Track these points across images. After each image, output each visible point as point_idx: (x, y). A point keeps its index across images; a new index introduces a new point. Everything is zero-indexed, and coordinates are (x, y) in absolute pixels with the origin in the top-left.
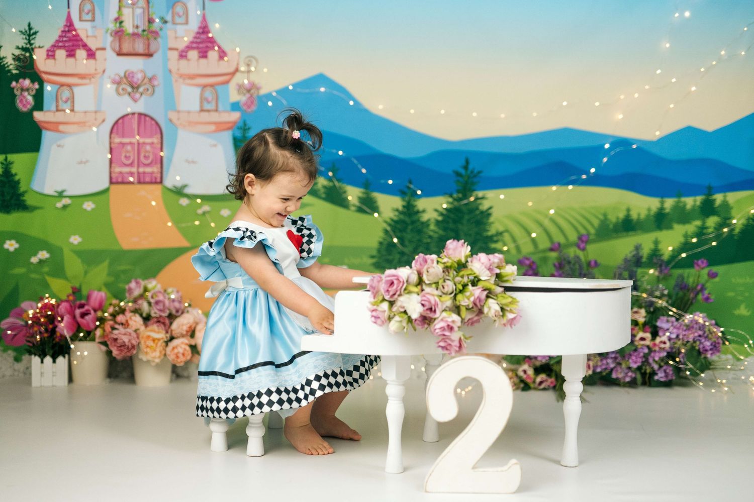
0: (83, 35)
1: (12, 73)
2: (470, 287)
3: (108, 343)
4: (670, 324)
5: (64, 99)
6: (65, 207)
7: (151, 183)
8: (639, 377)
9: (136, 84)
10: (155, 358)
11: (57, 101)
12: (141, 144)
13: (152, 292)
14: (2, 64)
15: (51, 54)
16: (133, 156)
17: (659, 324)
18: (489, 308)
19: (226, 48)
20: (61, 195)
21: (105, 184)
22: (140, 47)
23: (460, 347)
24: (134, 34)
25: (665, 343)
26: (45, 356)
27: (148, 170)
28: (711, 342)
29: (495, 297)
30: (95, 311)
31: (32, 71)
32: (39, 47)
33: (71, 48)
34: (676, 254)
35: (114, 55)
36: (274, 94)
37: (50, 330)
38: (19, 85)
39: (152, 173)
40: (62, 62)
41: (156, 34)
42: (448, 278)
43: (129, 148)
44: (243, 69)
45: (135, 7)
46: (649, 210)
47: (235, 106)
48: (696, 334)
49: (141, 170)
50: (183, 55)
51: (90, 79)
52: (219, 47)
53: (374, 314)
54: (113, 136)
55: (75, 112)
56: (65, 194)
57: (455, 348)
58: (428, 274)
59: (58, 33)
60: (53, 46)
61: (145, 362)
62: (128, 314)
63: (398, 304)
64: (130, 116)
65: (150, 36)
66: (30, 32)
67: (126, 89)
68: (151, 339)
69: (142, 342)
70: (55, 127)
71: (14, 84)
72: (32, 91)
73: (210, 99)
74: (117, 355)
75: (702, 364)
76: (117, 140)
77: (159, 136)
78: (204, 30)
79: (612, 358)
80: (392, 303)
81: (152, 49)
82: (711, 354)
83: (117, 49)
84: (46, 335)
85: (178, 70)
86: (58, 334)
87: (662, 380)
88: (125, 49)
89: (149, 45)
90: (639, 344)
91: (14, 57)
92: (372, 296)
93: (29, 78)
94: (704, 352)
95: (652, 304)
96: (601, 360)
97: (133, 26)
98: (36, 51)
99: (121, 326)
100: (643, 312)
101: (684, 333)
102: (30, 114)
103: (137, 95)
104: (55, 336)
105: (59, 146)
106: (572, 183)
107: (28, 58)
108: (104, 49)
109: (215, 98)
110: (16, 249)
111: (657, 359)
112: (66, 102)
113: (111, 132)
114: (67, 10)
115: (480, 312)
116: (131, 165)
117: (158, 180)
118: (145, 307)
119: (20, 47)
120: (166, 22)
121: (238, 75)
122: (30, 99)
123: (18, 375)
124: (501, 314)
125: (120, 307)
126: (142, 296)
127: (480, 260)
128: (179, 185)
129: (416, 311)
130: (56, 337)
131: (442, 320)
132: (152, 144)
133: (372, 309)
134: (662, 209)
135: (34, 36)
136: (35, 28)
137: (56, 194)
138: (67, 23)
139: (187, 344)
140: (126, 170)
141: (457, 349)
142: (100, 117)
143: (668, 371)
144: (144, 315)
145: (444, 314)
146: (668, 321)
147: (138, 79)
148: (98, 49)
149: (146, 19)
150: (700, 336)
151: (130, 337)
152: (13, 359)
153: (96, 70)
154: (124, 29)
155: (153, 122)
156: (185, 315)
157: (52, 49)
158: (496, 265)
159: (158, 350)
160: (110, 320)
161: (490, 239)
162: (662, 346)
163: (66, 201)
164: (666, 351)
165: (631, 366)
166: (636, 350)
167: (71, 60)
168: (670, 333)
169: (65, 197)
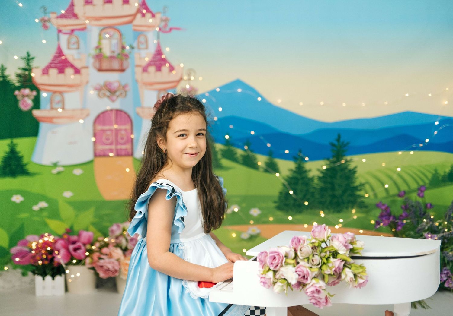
1: (15, 86)
2: (332, 259)
3: (96, 268)
6: (59, 173)
7: (125, 155)
9: (113, 90)
11: (51, 103)
12: (118, 130)
14: (7, 80)
15: (45, 72)
16: (112, 138)
18: (346, 275)
19: (174, 64)
22: (116, 65)
23: (327, 302)
24: (111, 57)
27: (123, 147)
29: (349, 267)
30: (85, 245)
35: (96, 71)
36: (207, 95)
38: (20, 94)
39: (126, 150)
40: (54, 77)
41: (126, 56)
42: (316, 253)
43: (109, 133)
44: (185, 78)
45: (111, 38)
49: (119, 147)
50: (145, 70)
51: (77, 88)
52: (169, 64)
53: (263, 280)
54: (96, 125)
56: (59, 164)
57: (323, 303)
58: (301, 252)
61: (124, 280)
62: (111, 248)
63: (280, 273)
64: (109, 111)
65: (123, 58)
67: (106, 94)
69: (122, 267)
70: (49, 120)
71: (17, 93)
72: (31, 97)
74: (103, 276)
76: (99, 128)
77: (130, 124)
78: (159, 52)
80: (275, 272)
81: (125, 66)
83: (98, 66)
85: (142, 79)
88: (104, 68)
89: (122, 64)
92: (261, 266)
97: (111, 51)
99: (105, 256)
103: (114, 98)
105: (53, 132)
106: (413, 149)
107: (27, 76)
108: (88, 67)
112: (58, 103)
113: (94, 123)
115: (339, 276)
116: (111, 144)
117: (130, 153)
118: (124, 242)
120: (133, 48)
121: (182, 82)
122: (29, 102)
124: (354, 279)
125: (105, 242)
126: (121, 235)
127: (338, 239)
129: (293, 279)
131: (312, 285)
132: (126, 130)
133: (261, 276)
140: (107, 147)
141: (325, 304)
144: (123, 248)
145: (314, 281)
147: (115, 87)
148: (83, 68)
149: (120, 46)
151: (113, 265)
153: (81, 81)
154: (103, 54)
155: (126, 116)
157: (46, 69)
158: (350, 242)
160: (97, 251)
161: (356, 188)
163: (60, 169)
167: (61, 76)
169: (59, 166)
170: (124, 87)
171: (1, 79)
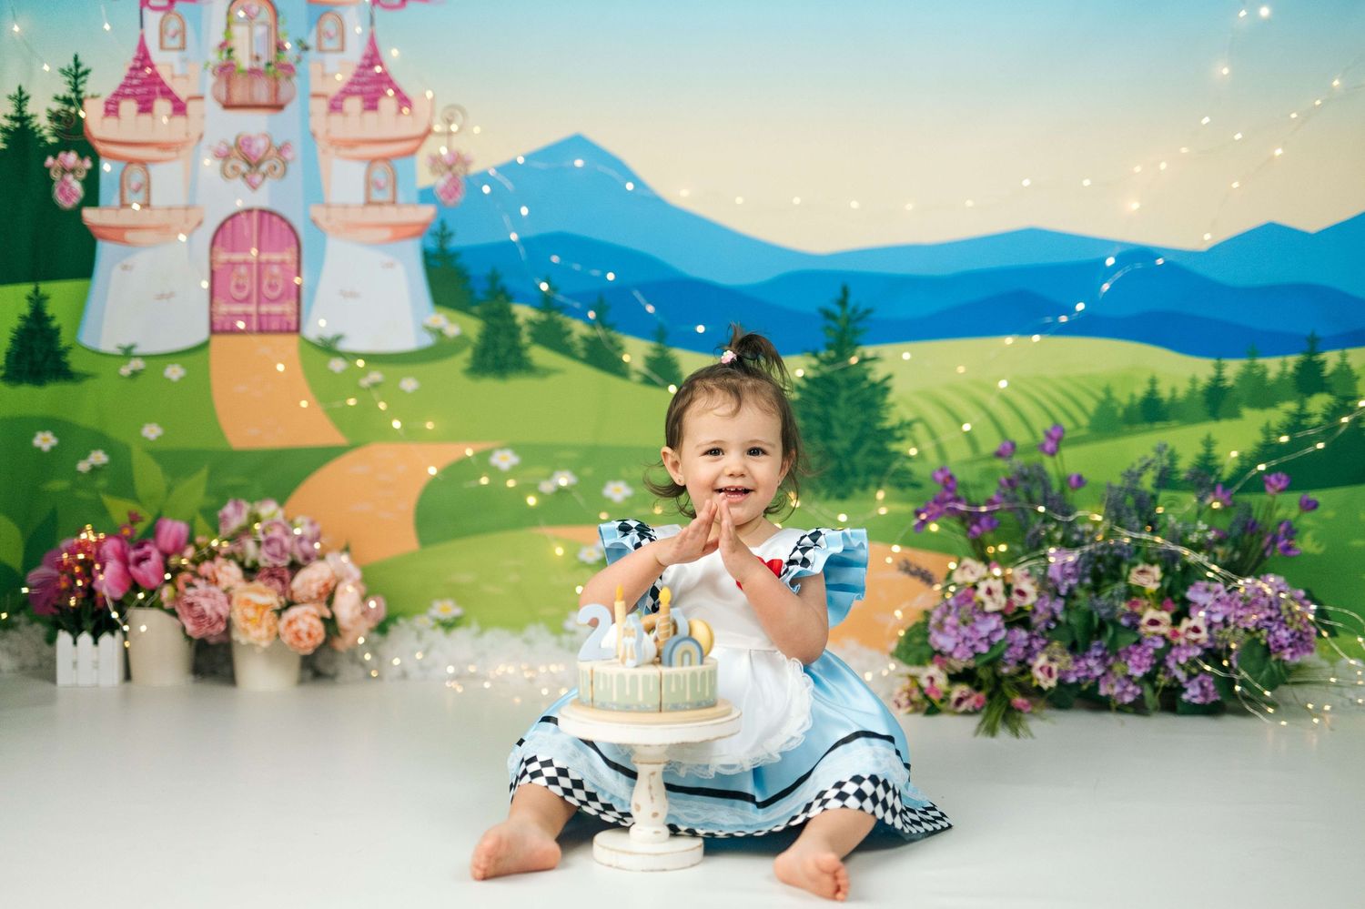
0: (165, 74)
1: (47, 142)
3: (178, 610)
4: (1212, 596)
5: (133, 186)
6: (135, 374)
7: (280, 331)
8: (1148, 692)
9: (255, 157)
10: (260, 638)
11: (121, 191)
12: (263, 263)
13: (265, 523)
14: (31, 126)
15: (111, 109)
16: (250, 285)
17: (1190, 595)
19: (409, 91)
20: (128, 353)
21: (202, 333)
22: (262, 92)
24: (252, 71)
25: (1196, 630)
26: (81, 631)
27: (276, 309)
28: (1291, 630)
30: (166, 555)
31: (82, 136)
32: (93, 97)
33: (147, 97)
34: (1247, 464)
35: (219, 107)
36: (492, 172)
37: (87, 587)
38: (58, 164)
39: (282, 315)
40: (130, 120)
41: (289, 70)
43: (243, 270)
44: (437, 128)
45: (251, 23)
46: (1194, 381)
47: (426, 196)
48: (1262, 616)
49: (264, 309)
51: (177, 151)
52: (397, 91)
54: (216, 249)
55: (151, 208)
56: (136, 351)
59: (125, 71)
60: (116, 95)
61: (246, 647)
62: (219, 561)
64: (243, 216)
65: (279, 73)
66: (77, 71)
67: (238, 168)
68: (253, 605)
69: (237, 611)
70: (118, 234)
71: (50, 161)
72: (81, 172)
73: (382, 184)
74: (194, 633)
75: (1272, 673)
77: (294, 249)
78: (373, 57)
79: (1096, 657)
81: (283, 96)
82: (1292, 654)
83: (223, 97)
84: (82, 597)
85: (328, 131)
86: (99, 595)
87: (1196, 701)
88: (237, 98)
89: (277, 91)
90: (1149, 633)
91: (50, 114)
93: (75, 150)
94: (1277, 650)
95: (1176, 557)
96: (1076, 661)
97: (251, 56)
98: (87, 103)
99: (203, 581)
100: (1156, 571)
101: (1240, 613)
102: (76, 212)
103: (257, 178)
104: (94, 597)
105: (125, 268)
106: (1042, 330)
107: (74, 116)
108: (201, 98)
109: (391, 180)
110: (53, 448)
111: (1182, 661)
112: (137, 191)
113: (213, 243)
114: (138, 31)
116: (247, 300)
117: (293, 327)
118: (250, 550)
120: (306, 48)
121: (431, 140)
122: (77, 186)
125: (209, 549)
126: (246, 530)
128: (329, 334)
130: (95, 602)
132: (282, 263)
134: (1219, 379)
135: (83, 78)
136: (86, 64)
137: (119, 352)
138: (139, 53)
139: (315, 616)
140: (238, 308)
142: (194, 217)
143: (1206, 684)
144: (248, 563)
146: (1207, 590)
147: (258, 150)
148: (191, 98)
149: (273, 43)
150: (1269, 619)
151: (213, 601)
153: (187, 134)
154: (234, 62)
155: (284, 225)
156: (319, 564)
157: (114, 100)
159: (265, 625)
160: (189, 570)
161: (889, 434)
162: (1193, 636)
163: (137, 364)
164: (1201, 646)
165: (1130, 672)
166: (1138, 643)
167: (145, 118)
168: (1210, 612)
169: (136, 357)
170: (280, 151)
171: (18, 125)
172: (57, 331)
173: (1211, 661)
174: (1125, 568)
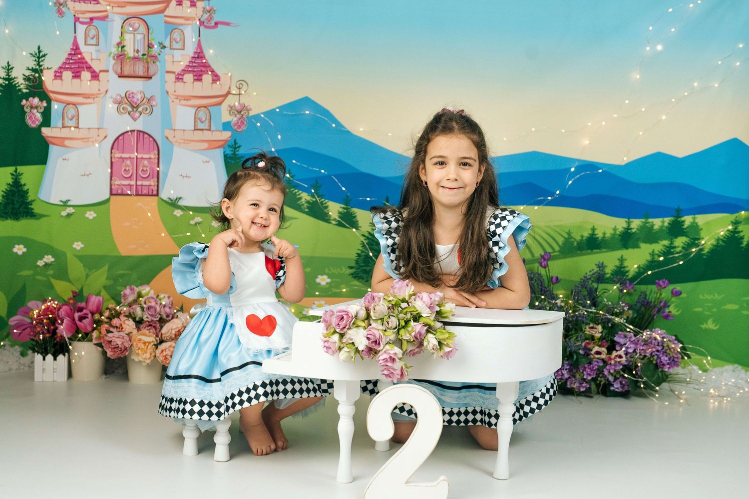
0: (88, 59)
1: (23, 92)
2: (412, 323)
3: (103, 345)
4: (628, 340)
5: (70, 116)
6: (69, 215)
7: (148, 195)
8: (593, 387)
9: (136, 103)
10: (145, 359)
11: (63, 119)
12: (139, 158)
13: (145, 297)
14: (13, 84)
15: (58, 75)
16: (132, 170)
17: (616, 339)
18: (429, 342)
19: (218, 71)
20: (65, 204)
21: (106, 195)
22: (140, 69)
23: (402, 375)
24: (134, 58)
26: (47, 354)
27: (146, 183)
28: (669, 357)
29: (434, 332)
30: (93, 314)
31: (42, 90)
32: (48, 68)
33: (78, 70)
34: (641, 271)
35: (117, 76)
36: (263, 116)
37: (51, 331)
38: (28, 103)
39: (149, 186)
40: (68, 83)
41: (155, 58)
42: (392, 314)
43: (128, 162)
44: (234, 91)
45: (135, 32)
46: (615, 229)
47: (226, 126)
48: (654, 349)
49: (139, 183)
51: (94, 98)
52: (213, 71)
53: (326, 344)
54: (113, 151)
55: (79, 129)
56: (69, 203)
57: (397, 376)
58: (375, 311)
59: (66, 56)
60: (60, 68)
61: (137, 362)
62: (122, 318)
63: (347, 336)
64: (130, 133)
65: (149, 60)
66: (39, 55)
67: (127, 109)
68: (142, 341)
69: (134, 344)
70: (61, 142)
71: (24, 102)
72: (41, 108)
73: (204, 119)
74: (111, 356)
75: (659, 377)
76: (118, 155)
77: (157, 153)
78: (199, 55)
80: (342, 335)
81: (151, 72)
82: (669, 368)
83: (119, 71)
84: (48, 335)
85: (175, 92)
86: (59, 335)
87: (617, 390)
88: (126, 73)
89: (148, 69)
90: (595, 358)
91: (25, 77)
92: (325, 328)
93: (38, 97)
94: (661, 366)
95: (609, 320)
97: (134, 51)
98: (45, 72)
99: (116, 328)
100: (600, 328)
101: (642, 348)
102: (38, 130)
103: (137, 114)
104: (56, 336)
105: (65, 159)
107: (38, 79)
108: (107, 71)
109: (208, 118)
110: (24, 253)
111: (612, 371)
112: (71, 119)
113: (112, 148)
114: (74, 35)
115: (421, 344)
116: (130, 178)
117: (155, 192)
118: (138, 312)
119: (30, 68)
120: (164, 47)
121: (230, 96)
122: (39, 116)
123: (24, 369)
124: (439, 347)
125: (116, 311)
126: (135, 301)
127: (422, 299)
128: (174, 197)
129: (362, 344)
130: (57, 338)
131: (385, 352)
132: (150, 159)
133: (325, 340)
134: (628, 229)
135: (43, 59)
136: (44, 51)
137: (61, 203)
138: (73, 46)
140: (125, 183)
141: (399, 377)
142: (102, 133)
143: (623, 383)
144: (137, 319)
145: (388, 347)
146: (625, 337)
147: (138, 100)
148: (101, 71)
149: (146, 44)
150: (658, 351)
151: (123, 340)
152: (19, 353)
153: (99, 90)
154: (126, 53)
155: (151, 139)
156: (175, 320)
157: (60, 71)
158: (437, 303)
159: (149, 352)
160: (107, 323)
162: (618, 360)
163: (70, 210)
164: (622, 364)
165: (585, 377)
166: (590, 363)
167: (77, 81)
168: (627, 348)
169: (70, 206)
170: (149, 100)
171: (7, 82)
172: (27, 192)
173: (627, 371)
174: (583, 326)
